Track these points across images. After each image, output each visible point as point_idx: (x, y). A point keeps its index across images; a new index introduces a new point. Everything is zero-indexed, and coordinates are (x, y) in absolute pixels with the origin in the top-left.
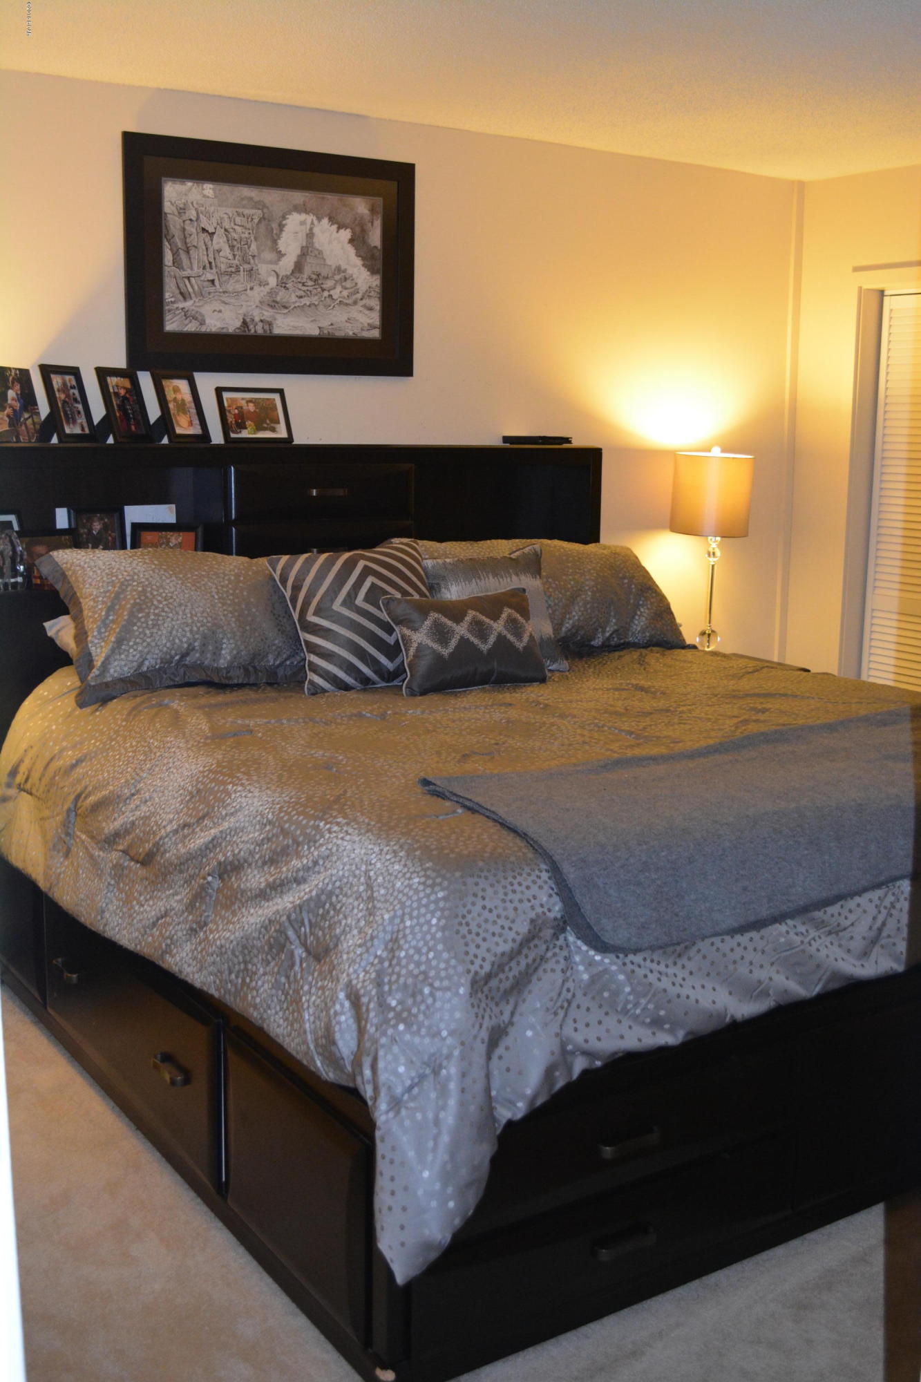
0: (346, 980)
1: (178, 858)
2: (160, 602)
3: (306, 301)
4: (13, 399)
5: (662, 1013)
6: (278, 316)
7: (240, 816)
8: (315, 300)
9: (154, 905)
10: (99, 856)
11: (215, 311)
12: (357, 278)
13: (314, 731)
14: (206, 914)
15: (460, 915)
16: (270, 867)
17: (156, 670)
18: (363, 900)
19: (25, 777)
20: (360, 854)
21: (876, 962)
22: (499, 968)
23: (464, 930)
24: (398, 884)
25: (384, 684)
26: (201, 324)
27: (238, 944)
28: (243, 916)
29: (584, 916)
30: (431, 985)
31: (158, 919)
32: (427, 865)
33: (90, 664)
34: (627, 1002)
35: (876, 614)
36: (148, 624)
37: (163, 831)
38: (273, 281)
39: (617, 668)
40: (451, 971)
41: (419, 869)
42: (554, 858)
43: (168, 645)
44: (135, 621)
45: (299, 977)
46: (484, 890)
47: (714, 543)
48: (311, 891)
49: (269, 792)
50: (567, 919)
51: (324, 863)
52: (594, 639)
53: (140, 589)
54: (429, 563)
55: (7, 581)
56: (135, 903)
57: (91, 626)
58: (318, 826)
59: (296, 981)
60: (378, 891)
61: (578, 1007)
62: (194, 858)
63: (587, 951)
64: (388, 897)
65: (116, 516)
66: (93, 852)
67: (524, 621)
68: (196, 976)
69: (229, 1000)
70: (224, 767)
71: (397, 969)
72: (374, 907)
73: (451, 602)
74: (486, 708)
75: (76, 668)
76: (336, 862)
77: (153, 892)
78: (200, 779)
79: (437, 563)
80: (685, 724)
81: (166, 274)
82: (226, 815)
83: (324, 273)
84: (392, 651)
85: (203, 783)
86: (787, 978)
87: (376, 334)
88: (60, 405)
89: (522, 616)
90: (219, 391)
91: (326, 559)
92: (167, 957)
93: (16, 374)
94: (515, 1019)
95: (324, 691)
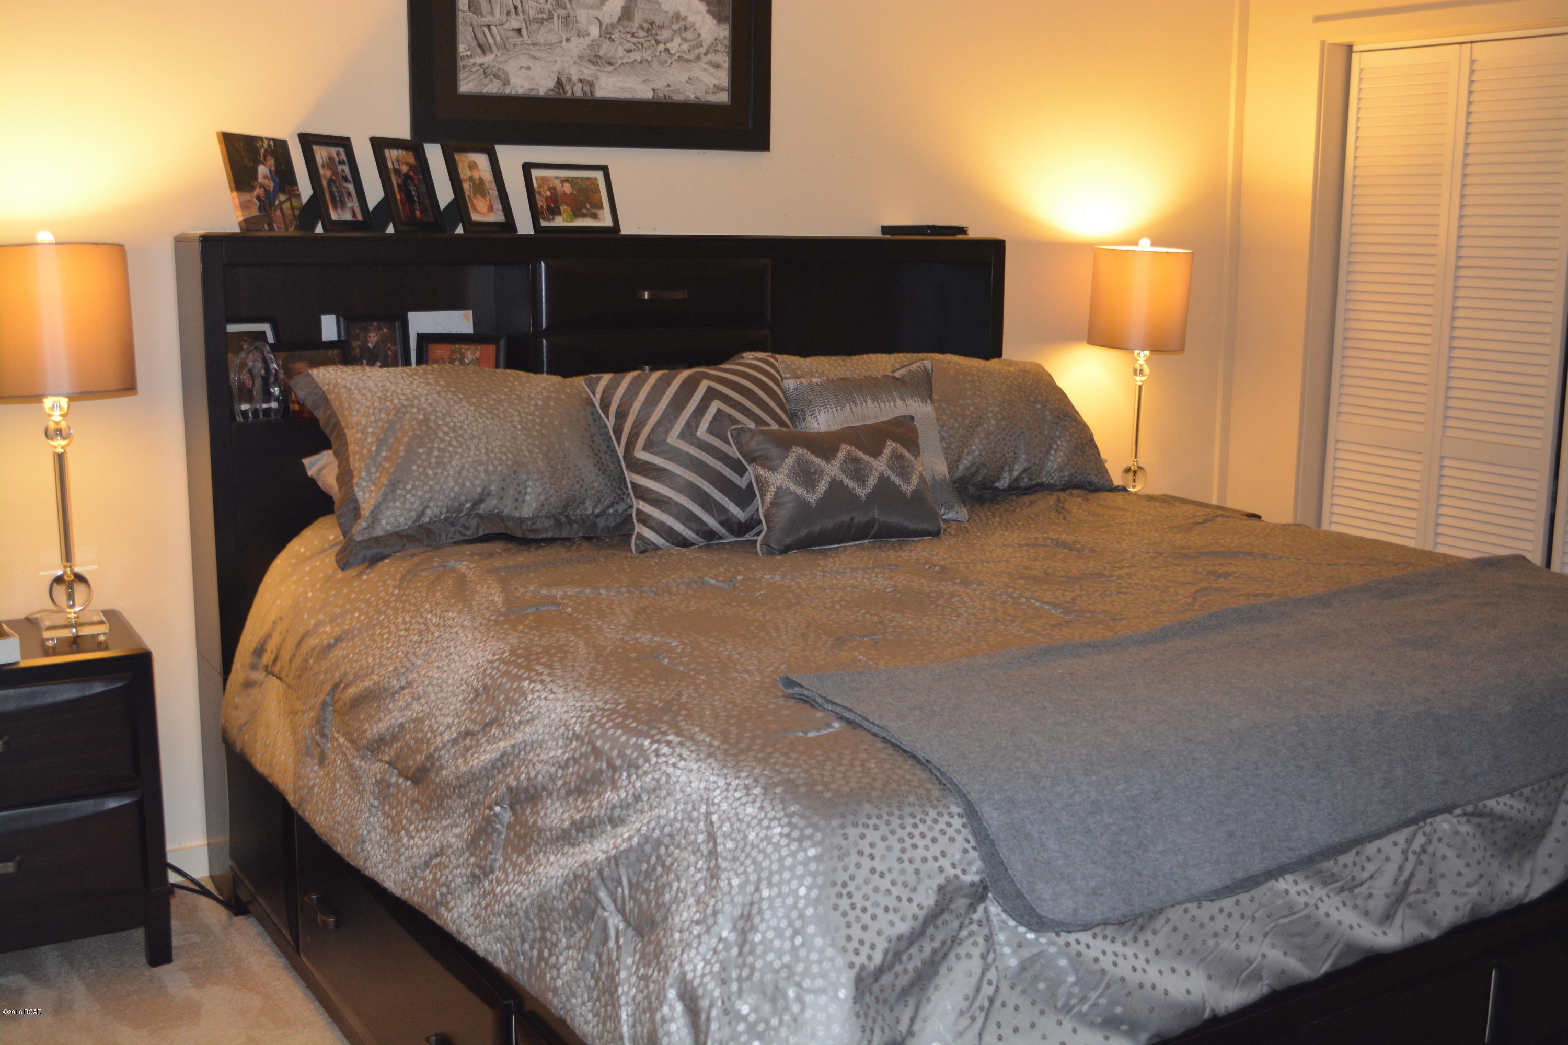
0: (678, 971)
1: (458, 778)
2: (446, 434)
3: (637, 56)
4: (265, 177)
5: (1119, 1010)
6: (601, 75)
7: (538, 725)
8: (647, 55)
9: (427, 838)
10: (361, 767)
11: (522, 68)
12: (701, 27)
13: (641, 605)
14: (493, 857)
15: (839, 883)
16: (576, 800)
17: (440, 521)
18: (702, 856)
19: (273, 657)
20: (699, 789)
21: (1402, 927)
22: (895, 956)
23: (845, 904)
24: (752, 836)
25: (734, 539)
26: (504, 84)
27: (532, 904)
28: (540, 865)
29: (1013, 881)
30: (798, 985)
31: (431, 858)
32: (792, 809)
33: (356, 514)
34: (1070, 995)
35: (1340, 446)
36: (430, 463)
37: (439, 739)
38: (594, 31)
39: (1029, 516)
40: (827, 965)
41: (782, 813)
42: (969, 798)
43: (456, 489)
44: (414, 458)
45: (614, 957)
46: (872, 845)
47: (1142, 357)
48: (630, 838)
49: (577, 694)
50: (989, 884)
51: (649, 798)
52: (999, 479)
53: (421, 417)
54: (790, 384)
55: (258, 407)
56: (403, 833)
57: (356, 463)
58: (642, 745)
59: (610, 962)
60: (724, 845)
61: (1004, 1005)
62: (478, 779)
63: (1016, 927)
64: (738, 853)
65: (398, 325)
66: (353, 761)
67: (913, 459)
68: (479, 940)
69: (522, 978)
70: (519, 656)
71: (750, 959)
72: (717, 867)
73: (819, 433)
74: (865, 572)
75: (338, 518)
76: (665, 799)
77: (427, 820)
78: (489, 672)
79: (802, 384)
80: (1126, 593)
81: (460, 20)
82: (520, 722)
83: (659, 21)
84: (744, 497)
85: (492, 678)
86: (1285, 954)
87: (723, 97)
88: (325, 184)
89: (909, 451)
90: (527, 168)
91: (660, 379)
92: (443, 910)
93: (269, 146)
94: (916, 1028)
95: (657, 548)
